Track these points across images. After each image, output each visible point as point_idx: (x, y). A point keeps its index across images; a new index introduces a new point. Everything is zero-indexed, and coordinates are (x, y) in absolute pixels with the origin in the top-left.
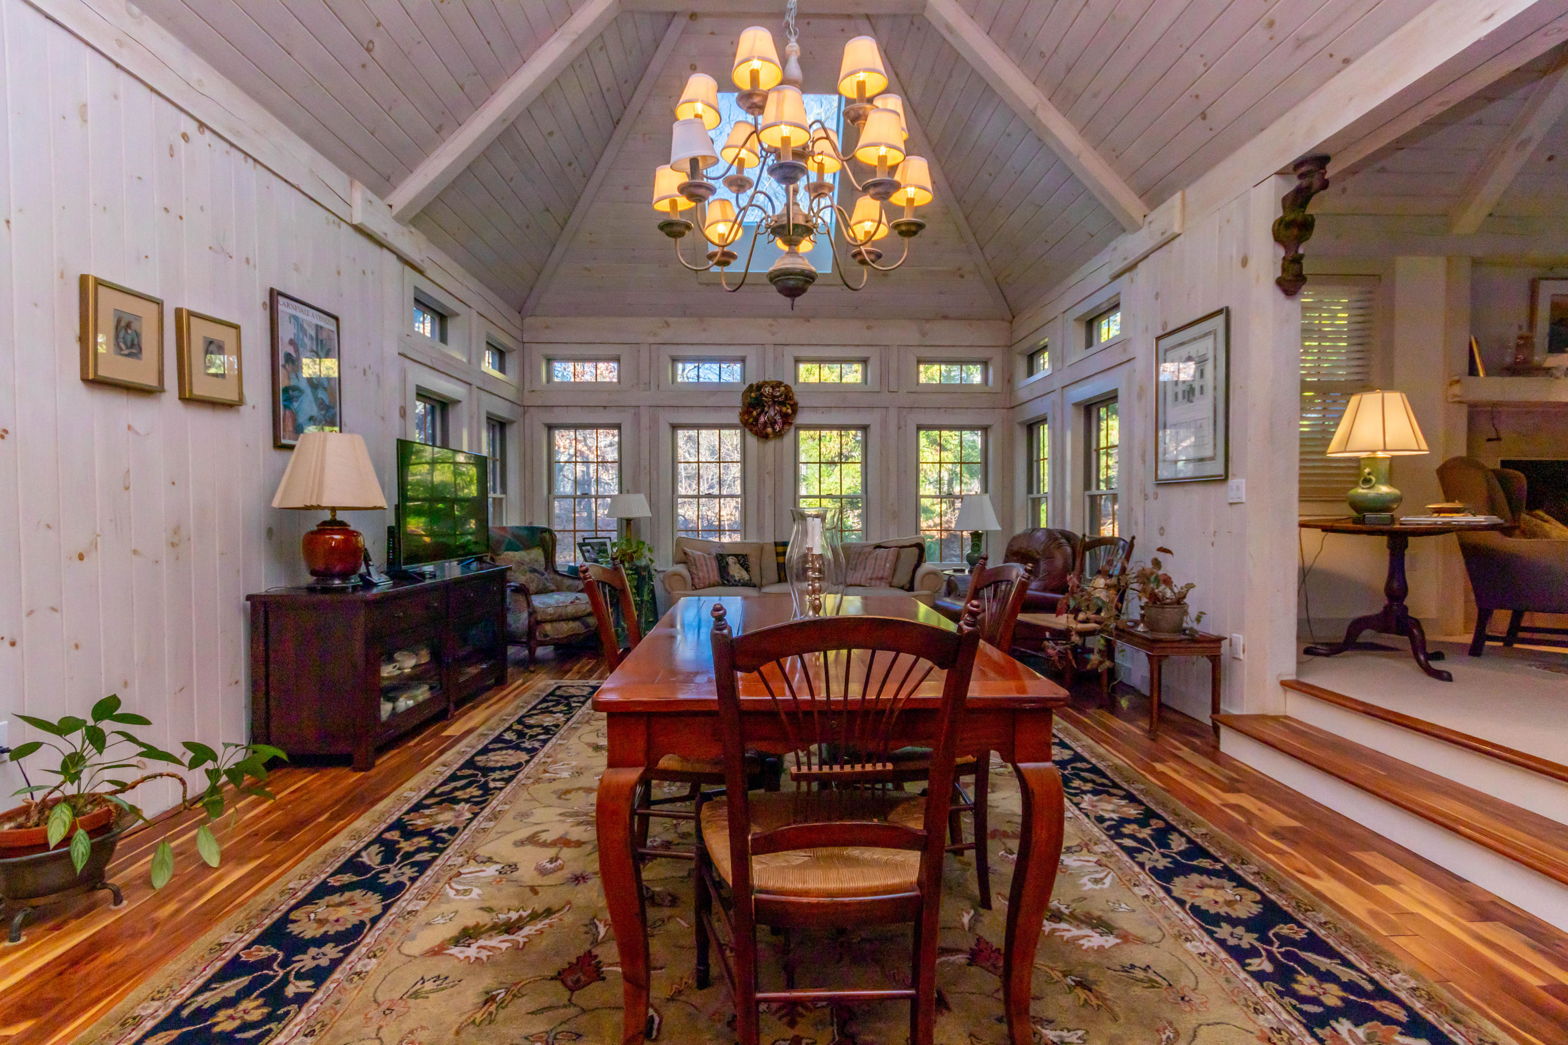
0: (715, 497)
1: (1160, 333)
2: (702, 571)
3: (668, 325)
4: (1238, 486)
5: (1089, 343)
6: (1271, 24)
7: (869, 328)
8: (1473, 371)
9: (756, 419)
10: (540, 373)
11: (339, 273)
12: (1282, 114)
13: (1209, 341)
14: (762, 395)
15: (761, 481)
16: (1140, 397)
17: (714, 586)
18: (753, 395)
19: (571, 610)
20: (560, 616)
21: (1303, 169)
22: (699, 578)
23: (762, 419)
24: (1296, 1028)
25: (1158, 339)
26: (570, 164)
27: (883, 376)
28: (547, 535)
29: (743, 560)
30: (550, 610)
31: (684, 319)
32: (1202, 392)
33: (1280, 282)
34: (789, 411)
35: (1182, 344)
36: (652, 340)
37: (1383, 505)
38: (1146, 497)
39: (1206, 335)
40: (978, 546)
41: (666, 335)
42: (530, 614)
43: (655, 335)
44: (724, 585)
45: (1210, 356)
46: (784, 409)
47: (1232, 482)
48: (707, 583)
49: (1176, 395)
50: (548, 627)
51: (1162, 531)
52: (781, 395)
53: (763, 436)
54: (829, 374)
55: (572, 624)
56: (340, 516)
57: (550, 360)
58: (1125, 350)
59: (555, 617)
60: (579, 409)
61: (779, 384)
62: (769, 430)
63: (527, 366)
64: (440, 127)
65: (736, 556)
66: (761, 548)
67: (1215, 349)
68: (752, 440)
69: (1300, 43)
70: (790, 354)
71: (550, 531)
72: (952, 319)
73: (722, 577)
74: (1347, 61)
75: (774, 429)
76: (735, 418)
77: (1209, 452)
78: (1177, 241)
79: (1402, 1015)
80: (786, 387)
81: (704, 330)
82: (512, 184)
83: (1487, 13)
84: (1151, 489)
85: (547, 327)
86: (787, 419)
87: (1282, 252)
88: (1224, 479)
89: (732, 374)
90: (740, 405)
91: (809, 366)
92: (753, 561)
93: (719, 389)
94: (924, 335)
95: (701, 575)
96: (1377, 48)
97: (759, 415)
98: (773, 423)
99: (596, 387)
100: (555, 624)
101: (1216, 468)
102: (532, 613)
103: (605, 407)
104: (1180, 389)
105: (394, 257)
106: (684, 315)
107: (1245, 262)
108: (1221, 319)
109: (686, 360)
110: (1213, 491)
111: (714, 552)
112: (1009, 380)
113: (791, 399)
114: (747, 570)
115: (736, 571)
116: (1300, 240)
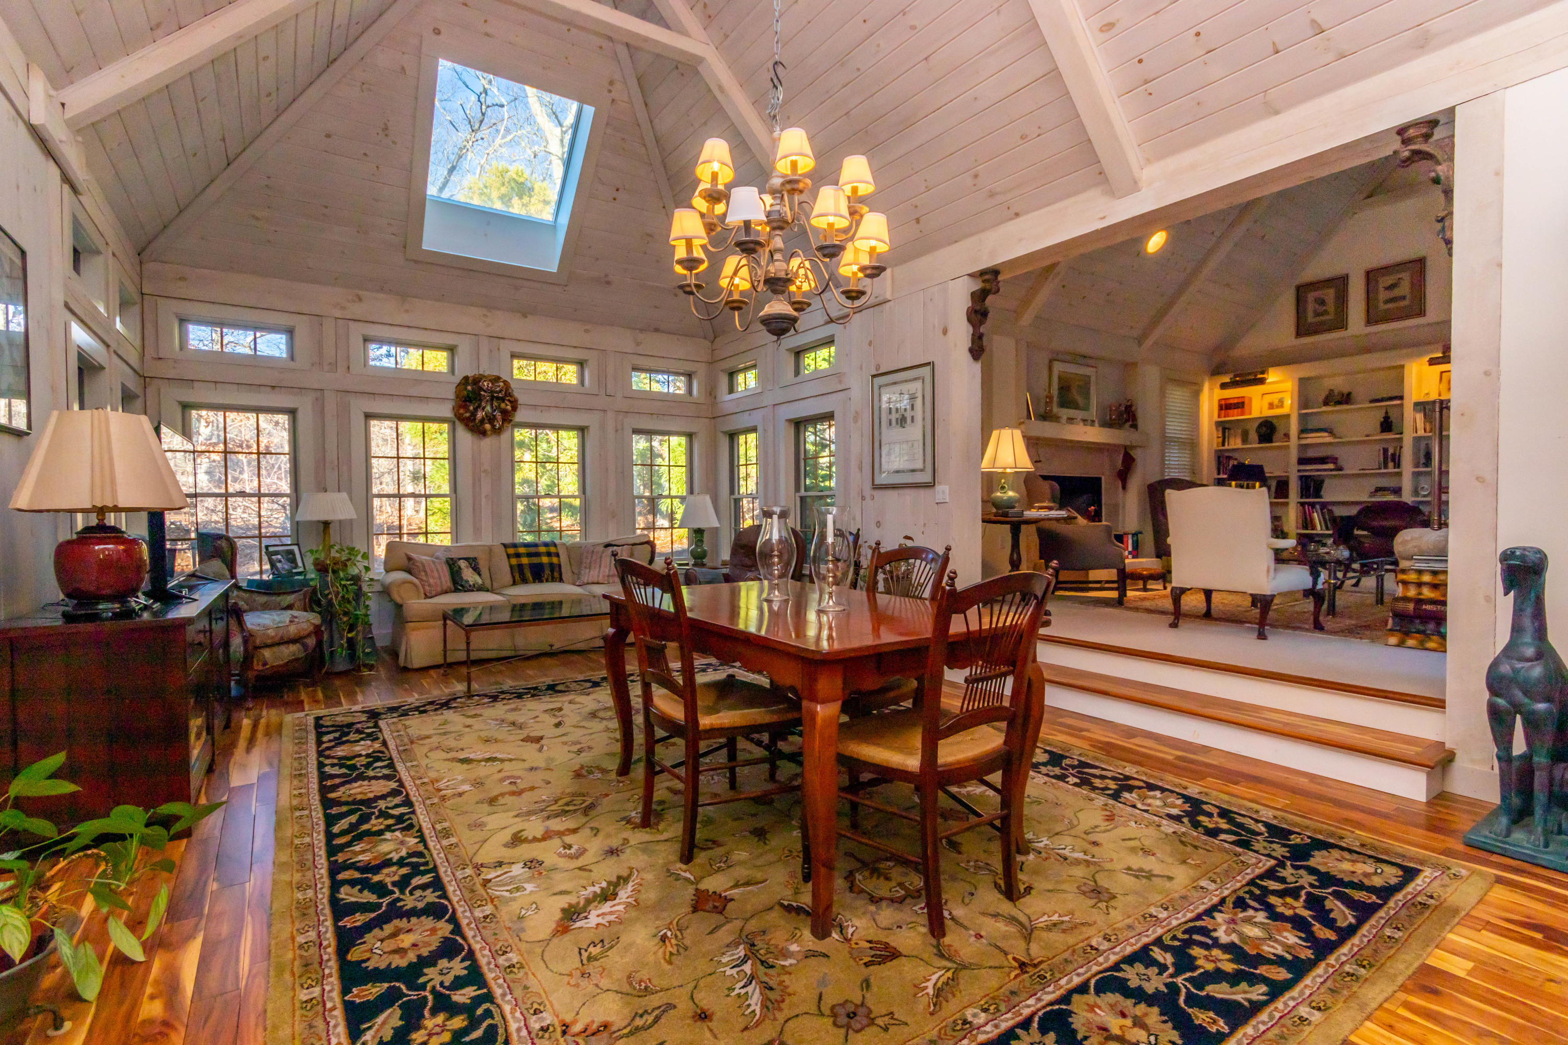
0: (420, 496)
1: (875, 373)
2: (433, 577)
3: (360, 299)
4: (943, 491)
5: (797, 372)
6: (976, 176)
7: (586, 331)
8: (1029, 417)
9: (474, 414)
10: (172, 334)
11: (18, 187)
12: (972, 235)
13: (918, 385)
14: (481, 389)
15: (476, 481)
16: (856, 419)
17: (446, 592)
18: (469, 388)
19: (293, 629)
20: (282, 638)
21: (987, 277)
22: (429, 585)
23: (480, 415)
24: (1111, 802)
25: (874, 376)
26: (269, 95)
27: (601, 379)
28: (224, 544)
29: (473, 564)
30: (271, 632)
31: (381, 296)
32: (913, 420)
33: (971, 350)
34: (509, 408)
35: (895, 383)
36: (338, 313)
37: (1010, 504)
38: (863, 498)
39: (915, 379)
40: (702, 541)
41: (357, 310)
42: (246, 641)
43: (343, 308)
44: (456, 590)
45: (919, 395)
46: (503, 405)
47: (938, 488)
48: (439, 589)
49: (890, 421)
50: (267, 653)
51: (878, 524)
52: (500, 391)
53: (478, 430)
54: (546, 371)
55: (293, 648)
56: (111, 519)
57: (183, 321)
58: (840, 382)
59: (277, 639)
60: (235, 387)
61: (498, 379)
62: (488, 426)
63: (148, 325)
64: (158, 25)
65: (466, 559)
66: (490, 549)
67: (923, 390)
68: (464, 436)
69: (992, 195)
70: (506, 348)
71: (228, 539)
72: (663, 332)
73: (454, 582)
74: (1017, 215)
75: (493, 426)
76: (447, 410)
77: (919, 465)
78: (888, 305)
79: (1142, 784)
80: (505, 382)
81: (407, 311)
82: (201, 105)
83: (1102, 215)
84: (868, 491)
85: (182, 279)
86: (507, 417)
87: (971, 329)
88: (930, 485)
89: (437, 361)
90: (452, 396)
91: (524, 362)
92: (483, 565)
93: (420, 377)
94: (638, 344)
95: (431, 581)
96: (1036, 213)
97: (476, 409)
98: (491, 419)
99: (254, 361)
100: (275, 649)
101: (926, 477)
102: (248, 638)
103: (273, 387)
104: (894, 416)
105: (56, 172)
106: (382, 290)
107: (945, 332)
108: (927, 369)
109: (381, 342)
110: (922, 493)
111: (443, 556)
112: (711, 392)
113: (510, 395)
114: (480, 575)
115: (469, 575)
116: (982, 323)
